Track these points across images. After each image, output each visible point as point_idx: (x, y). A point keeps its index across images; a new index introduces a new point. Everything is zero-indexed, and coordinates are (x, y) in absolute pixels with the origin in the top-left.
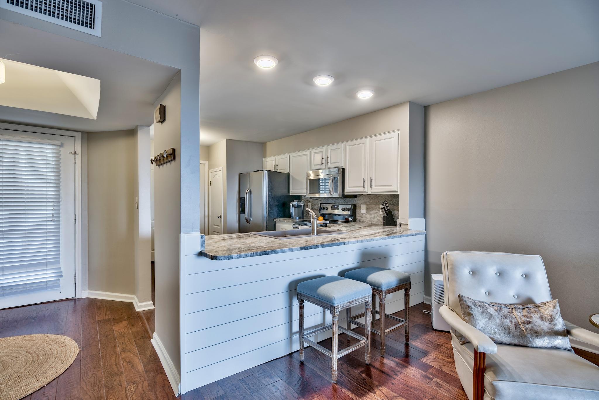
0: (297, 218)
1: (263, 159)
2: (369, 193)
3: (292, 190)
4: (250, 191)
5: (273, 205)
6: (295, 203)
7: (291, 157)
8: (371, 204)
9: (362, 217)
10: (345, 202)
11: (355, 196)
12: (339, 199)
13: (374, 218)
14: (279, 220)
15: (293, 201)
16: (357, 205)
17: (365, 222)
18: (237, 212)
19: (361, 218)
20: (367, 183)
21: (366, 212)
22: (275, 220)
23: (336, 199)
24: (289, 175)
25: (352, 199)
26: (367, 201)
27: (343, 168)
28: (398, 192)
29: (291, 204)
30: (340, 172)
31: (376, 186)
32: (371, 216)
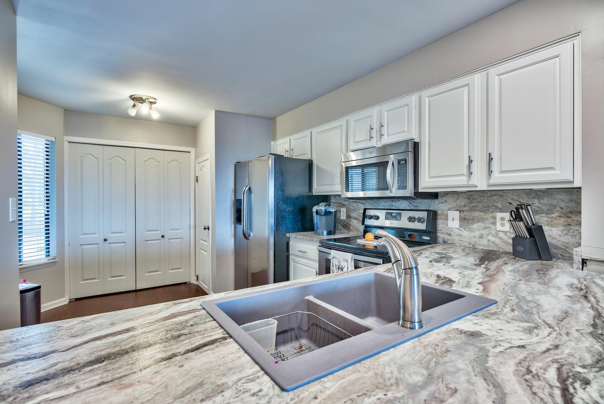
0: (325, 232)
1: (272, 143)
2: (482, 186)
3: (315, 187)
4: (250, 189)
5: (285, 211)
6: (322, 207)
7: (314, 135)
8: (472, 209)
9: (450, 235)
10: (411, 206)
11: (434, 196)
12: (399, 201)
13: (481, 237)
14: (294, 236)
15: (318, 204)
16: (439, 212)
17: (458, 245)
18: (233, 221)
19: (447, 237)
20: (479, 167)
21: (460, 226)
22: (288, 235)
23: (393, 201)
24: (310, 164)
25: (427, 201)
26: (463, 204)
27: (414, 141)
28: (572, 182)
29: (314, 209)
30: (411, 149)
31: (502, 172)
32: (472, 234)
